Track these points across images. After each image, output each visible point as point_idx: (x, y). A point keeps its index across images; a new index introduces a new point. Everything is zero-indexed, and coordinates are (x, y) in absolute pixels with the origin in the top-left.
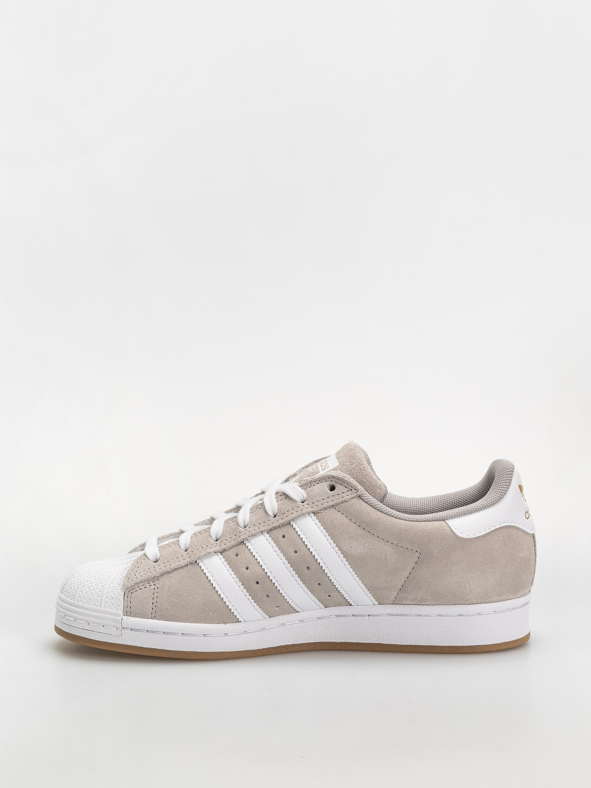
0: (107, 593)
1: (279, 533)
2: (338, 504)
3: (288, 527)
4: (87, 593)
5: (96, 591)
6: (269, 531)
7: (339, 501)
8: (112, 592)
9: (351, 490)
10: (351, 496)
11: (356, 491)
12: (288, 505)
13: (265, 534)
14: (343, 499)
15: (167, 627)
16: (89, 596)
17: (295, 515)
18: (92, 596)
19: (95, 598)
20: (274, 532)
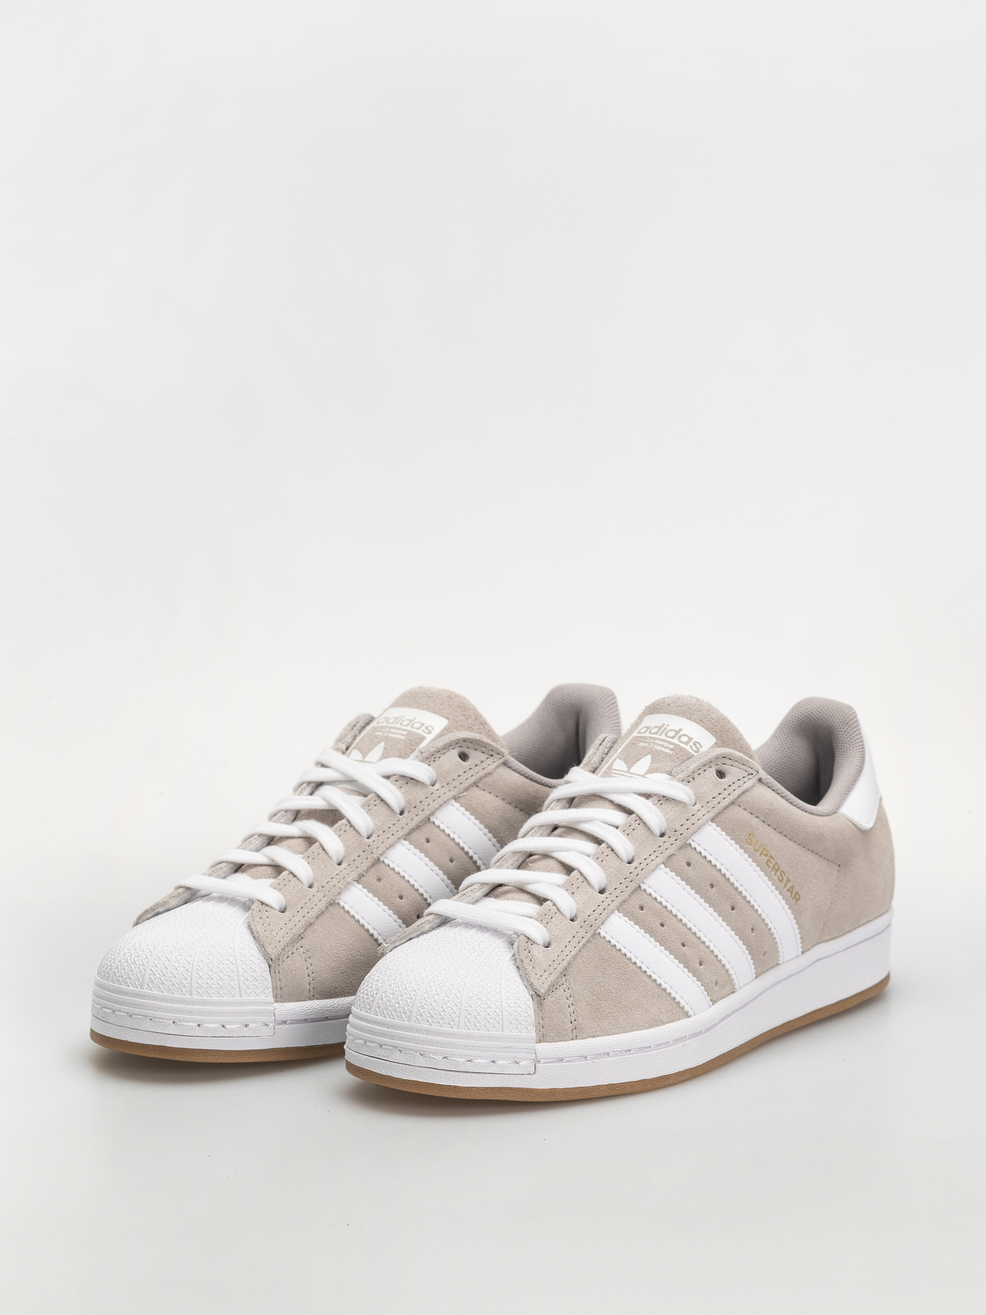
0: (243, 972)
1: (420, 836)
2: (481, 779)
3: (428, 826)
4: (210, 979)
5: (225, 973)
6: (406, 837)
7: (482, 773)
8: (249, 969)
9: (492, 756)
10: (495, 764)
11: (499, 756)
12: (418, 794)
13: (403, 842)
14: (485, 772)
15: (334, 1007)
16: (216, 983)
17: (435, 805)
18: (222, 982)
19: (228, 984)
20: (415, 836)
